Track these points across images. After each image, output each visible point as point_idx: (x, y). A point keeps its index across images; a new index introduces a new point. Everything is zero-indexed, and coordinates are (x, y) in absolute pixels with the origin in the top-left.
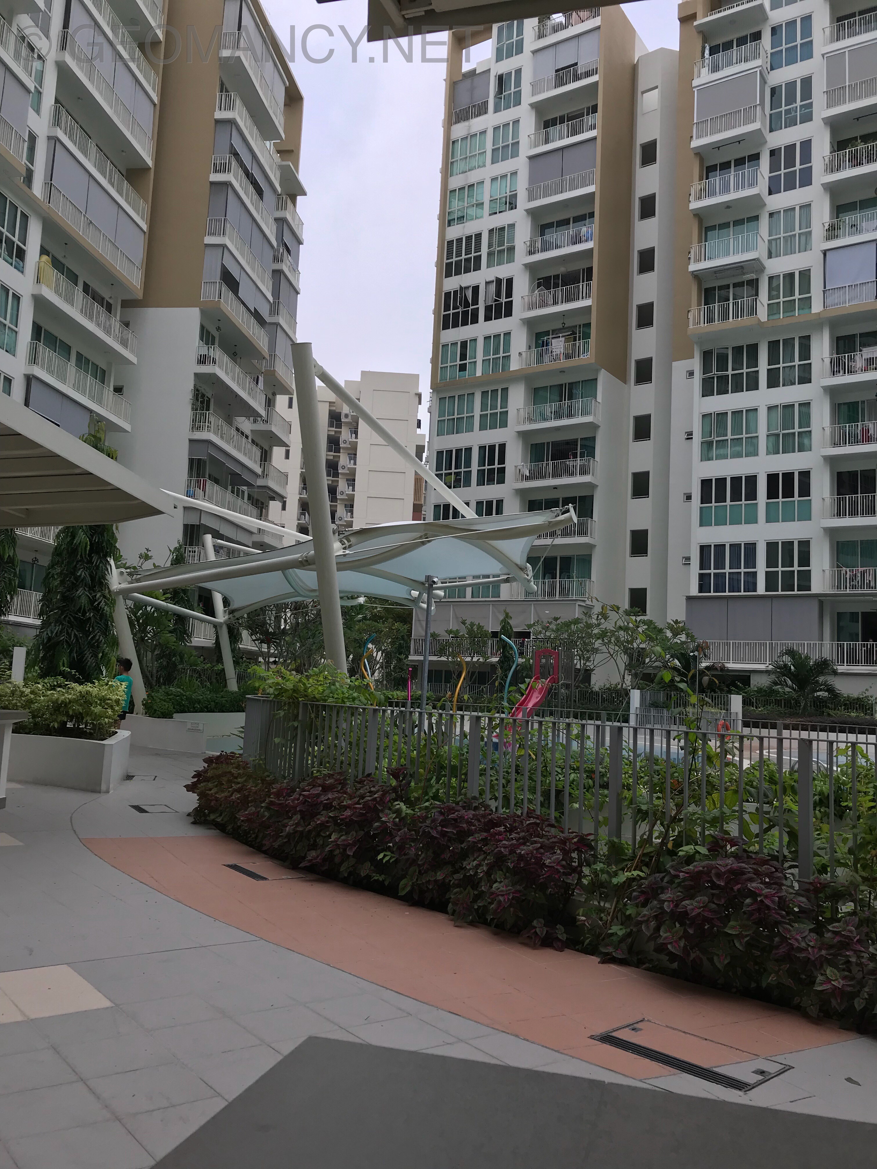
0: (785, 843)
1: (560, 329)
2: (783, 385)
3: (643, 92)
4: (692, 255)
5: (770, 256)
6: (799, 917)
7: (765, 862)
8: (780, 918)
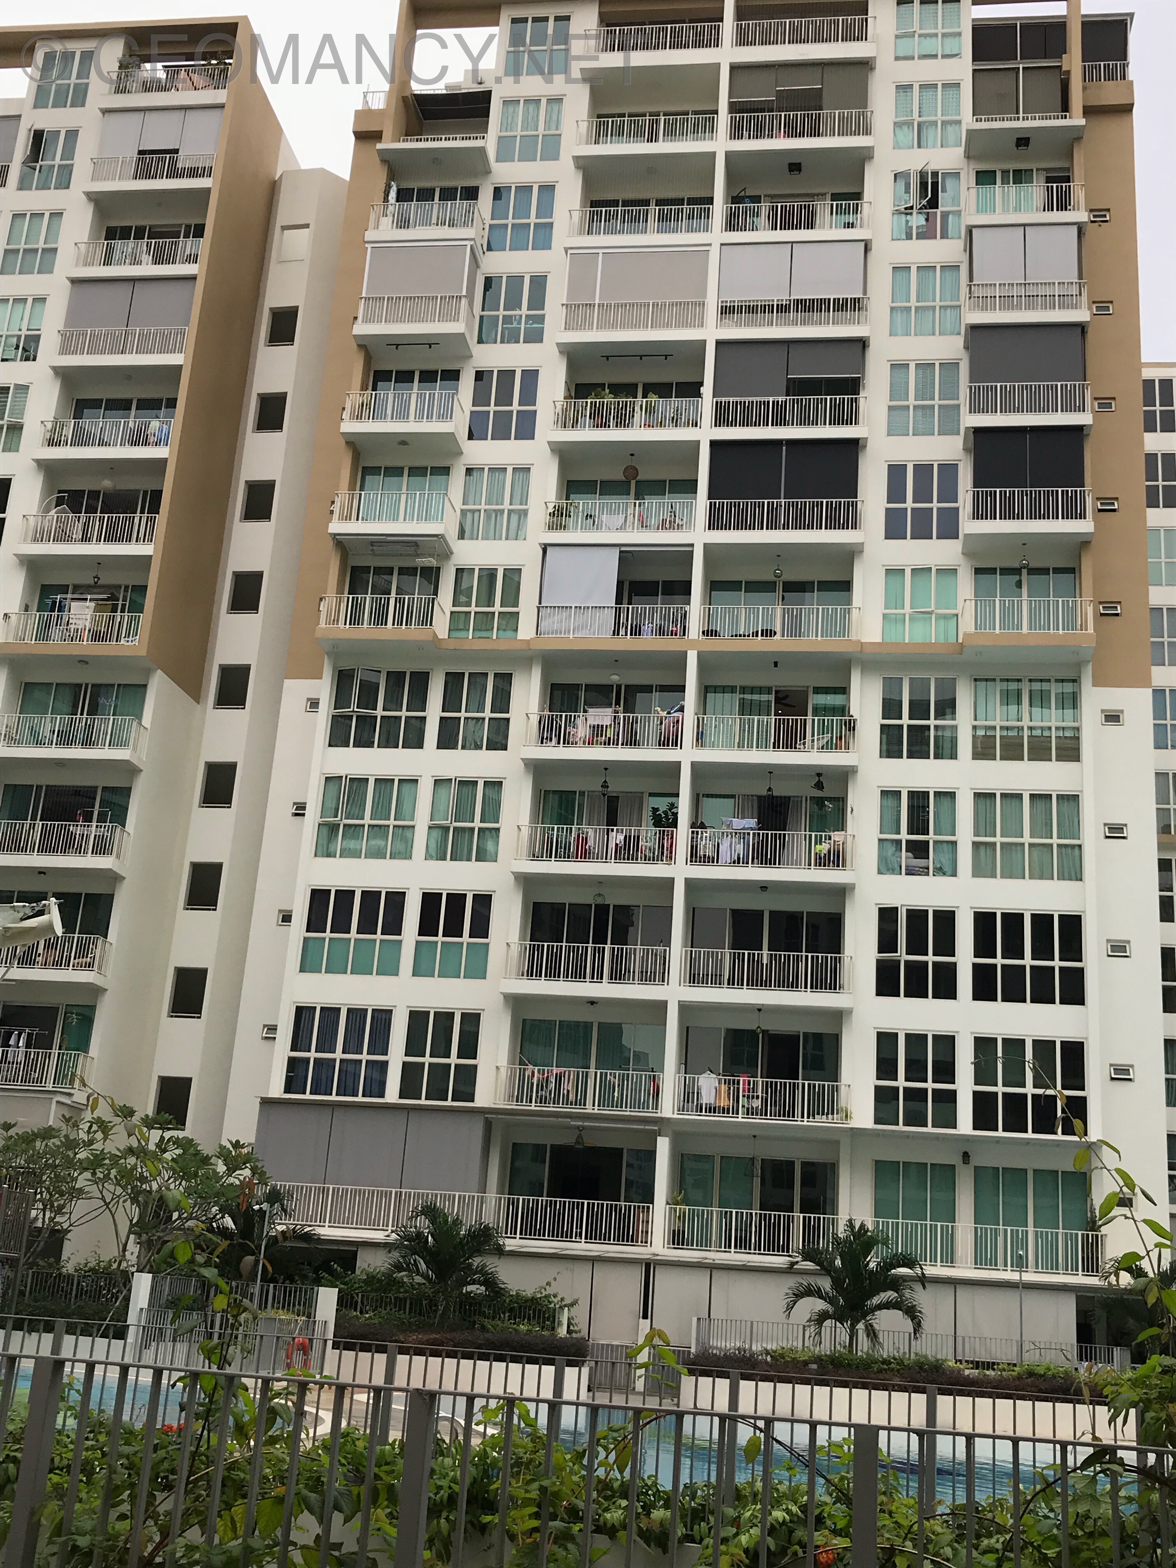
1: (89, 586)
2: (463, 748)
3: (284, 228)
4: (336, 508)
5: (462, 535)
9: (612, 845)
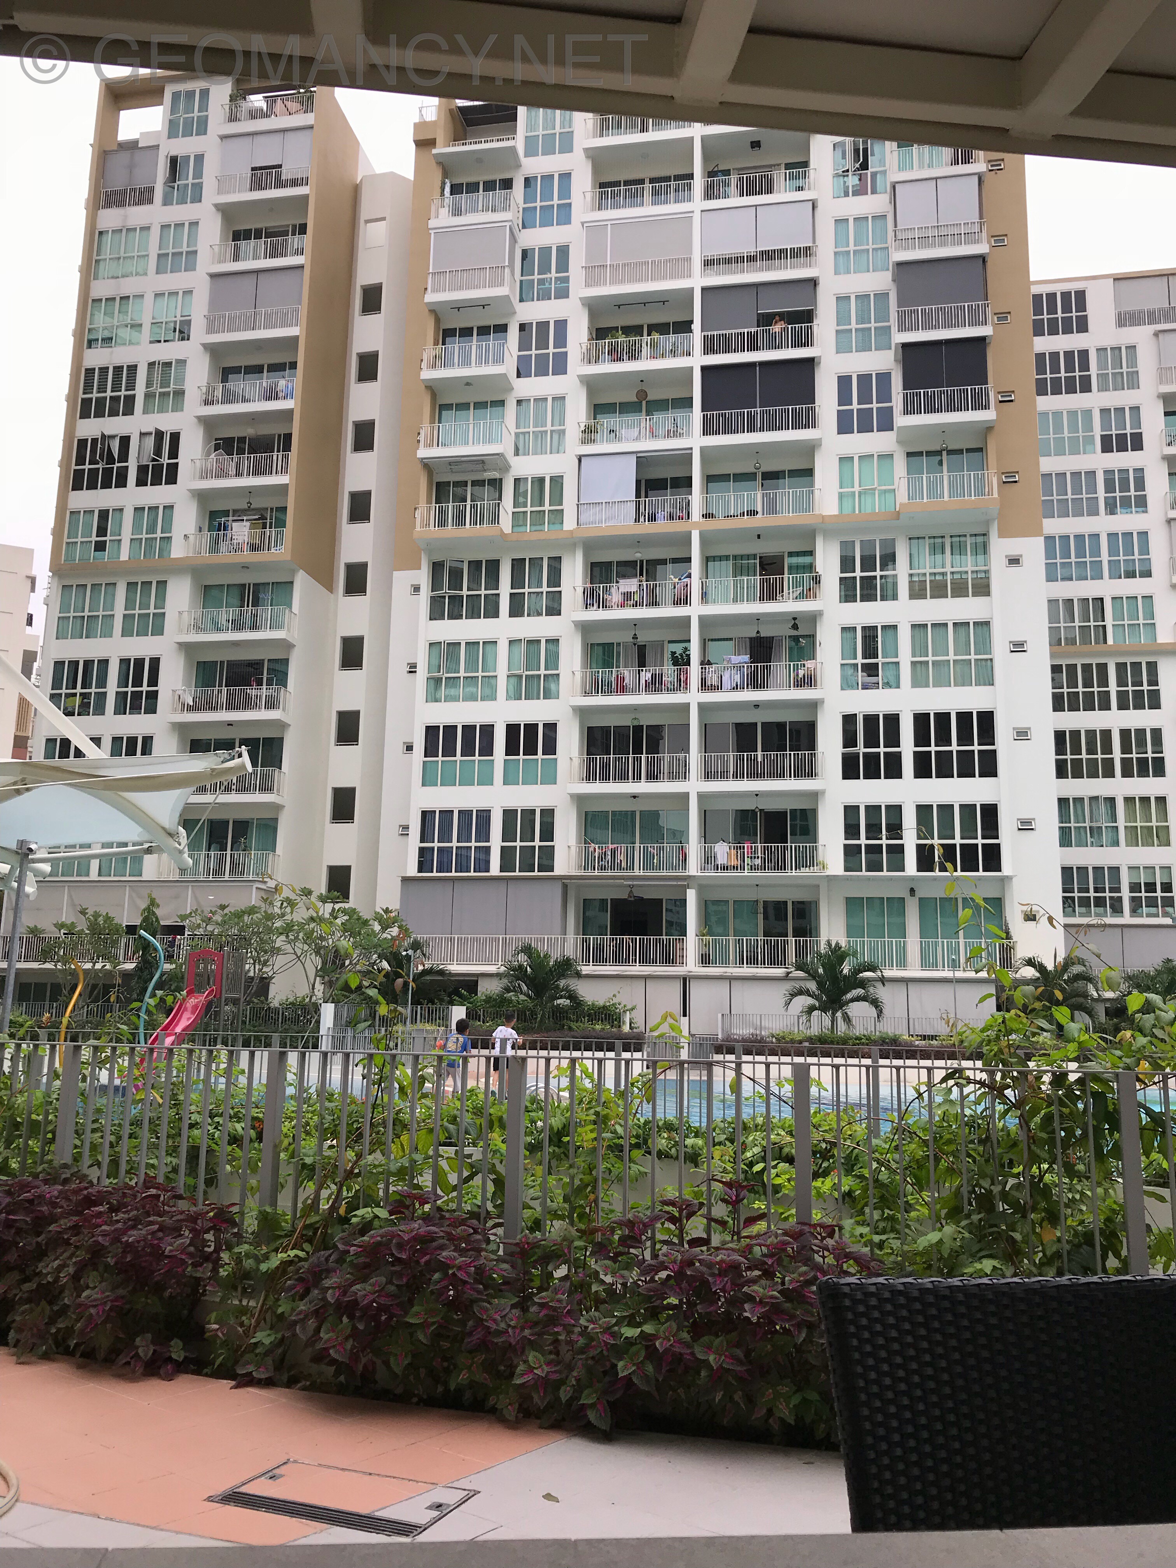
0: (489, 1195)
1: (244, 510)
2: (529, 615)
3: (367, 222)
4: (422, 438)
5: (517, 453)
6: (501, 1291)
7: (463, 1222)
8: (475, 1295)
9: (643, 682)
